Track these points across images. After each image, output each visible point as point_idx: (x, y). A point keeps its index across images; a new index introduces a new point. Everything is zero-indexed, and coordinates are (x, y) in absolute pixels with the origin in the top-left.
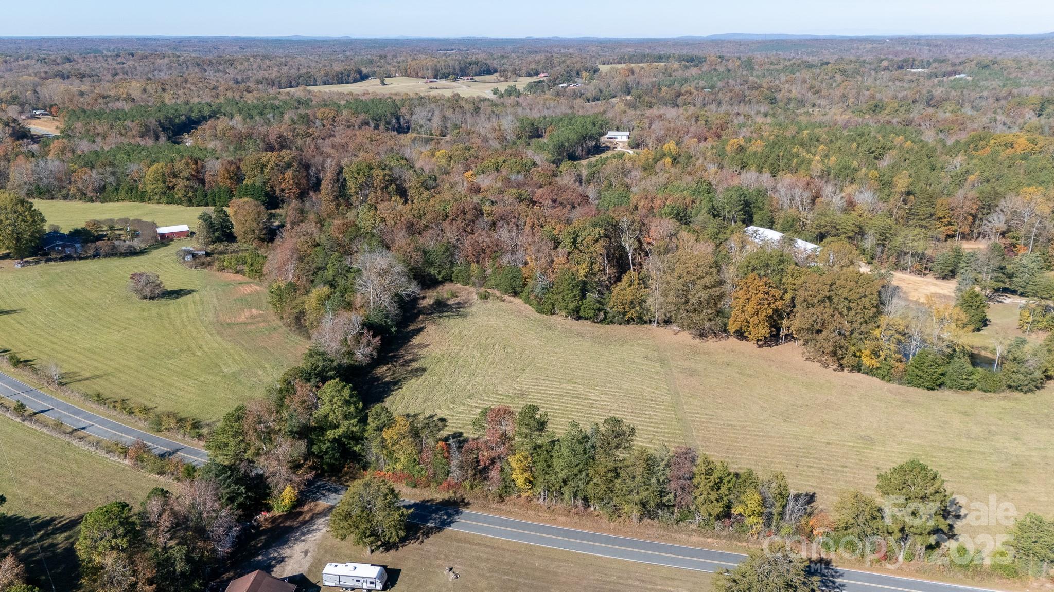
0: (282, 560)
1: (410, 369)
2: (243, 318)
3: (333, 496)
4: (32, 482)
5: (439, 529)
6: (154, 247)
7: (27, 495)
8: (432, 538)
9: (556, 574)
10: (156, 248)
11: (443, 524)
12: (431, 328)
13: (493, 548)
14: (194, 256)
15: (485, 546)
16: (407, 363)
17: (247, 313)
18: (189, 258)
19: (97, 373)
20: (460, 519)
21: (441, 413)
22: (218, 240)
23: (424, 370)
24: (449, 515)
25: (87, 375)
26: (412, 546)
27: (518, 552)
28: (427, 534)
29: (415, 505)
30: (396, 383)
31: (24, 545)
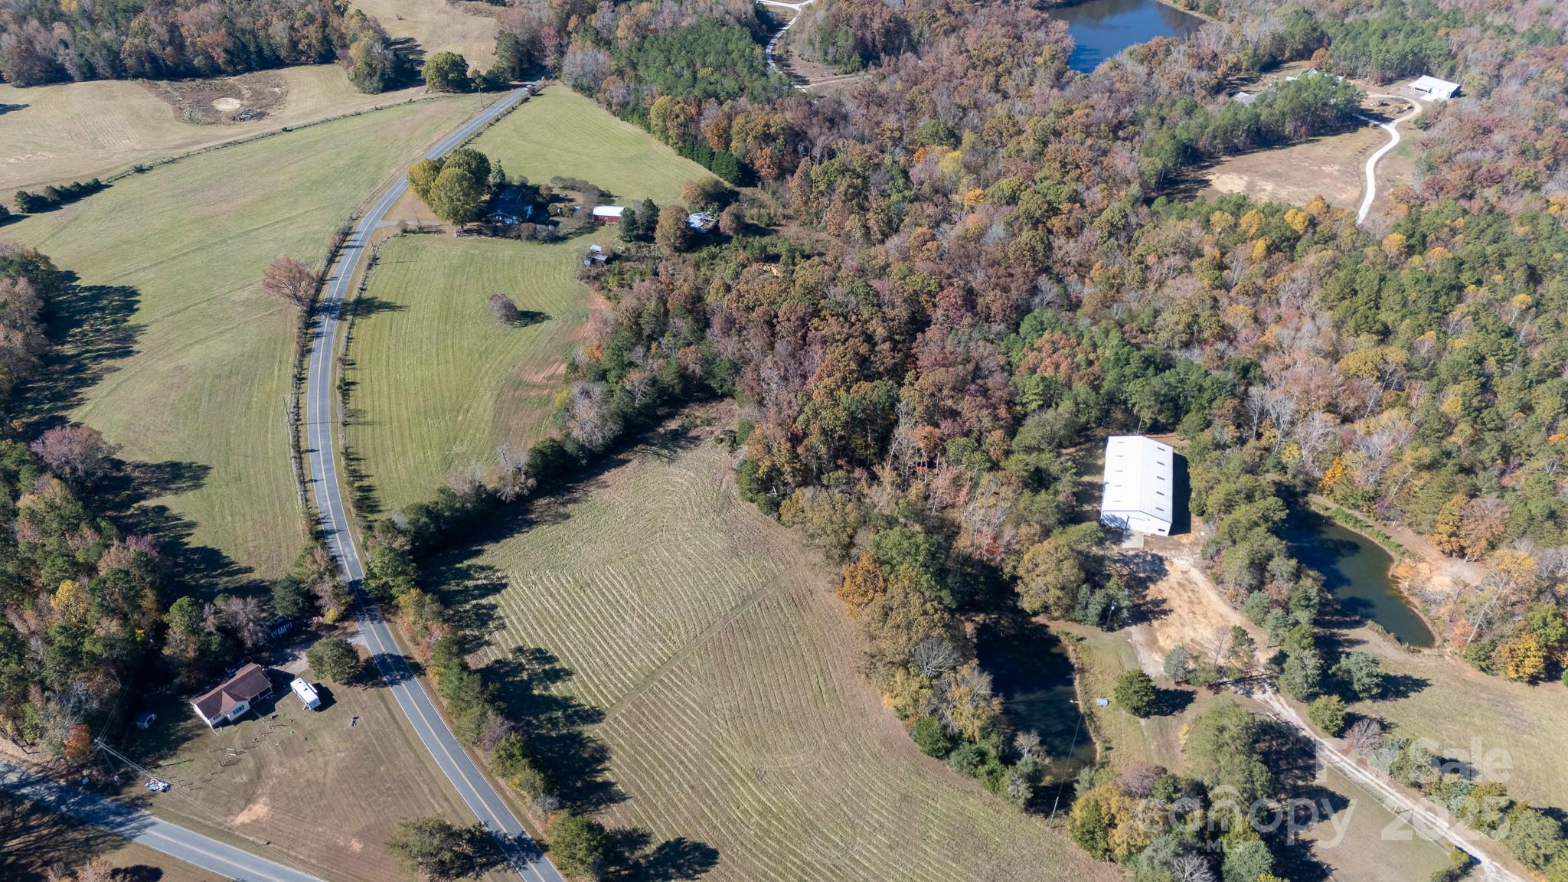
0: (295, 658)
1: (562, 510)
2: (538, 378)
3: (368, 623)
4: (250, 523)
5: (385, 685)
6: (579, 232)
7: (239, 533)
8: (372, 691)
9: (398, 756)
10: (581, 234)
11: (393, 683)
12: (635, 463)
13: (393, 717)
14: (593, 261)
15: (389, 710)
16: (569, 501)
17: (552, 371)
18: (588, 262)
19: (377, 419)
20: (403, 684)
21: (514, 577)
22: (638, 238)
23: (567, 517)
24: (403, 677)
25: (369, 418)
26: (359, 689)
27: (400, 728)
28: (374, 685)
29: (399, 657)
30: (531, 524)
31: (207, 576)
